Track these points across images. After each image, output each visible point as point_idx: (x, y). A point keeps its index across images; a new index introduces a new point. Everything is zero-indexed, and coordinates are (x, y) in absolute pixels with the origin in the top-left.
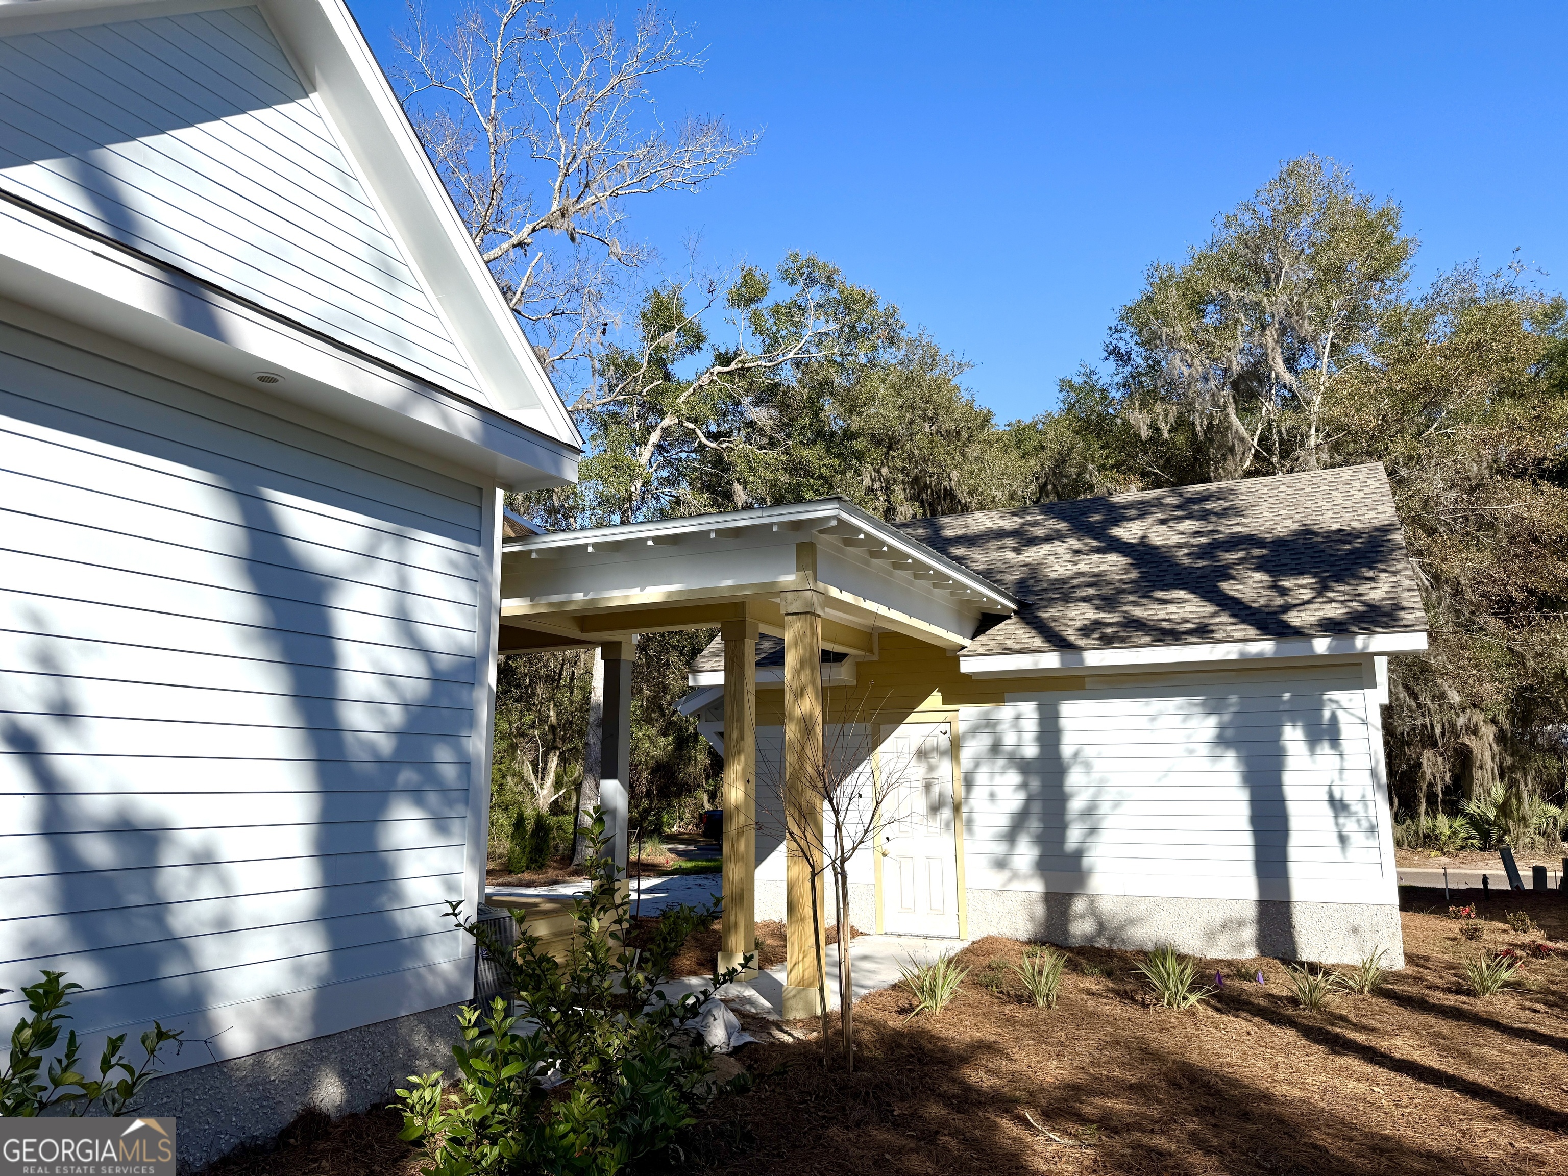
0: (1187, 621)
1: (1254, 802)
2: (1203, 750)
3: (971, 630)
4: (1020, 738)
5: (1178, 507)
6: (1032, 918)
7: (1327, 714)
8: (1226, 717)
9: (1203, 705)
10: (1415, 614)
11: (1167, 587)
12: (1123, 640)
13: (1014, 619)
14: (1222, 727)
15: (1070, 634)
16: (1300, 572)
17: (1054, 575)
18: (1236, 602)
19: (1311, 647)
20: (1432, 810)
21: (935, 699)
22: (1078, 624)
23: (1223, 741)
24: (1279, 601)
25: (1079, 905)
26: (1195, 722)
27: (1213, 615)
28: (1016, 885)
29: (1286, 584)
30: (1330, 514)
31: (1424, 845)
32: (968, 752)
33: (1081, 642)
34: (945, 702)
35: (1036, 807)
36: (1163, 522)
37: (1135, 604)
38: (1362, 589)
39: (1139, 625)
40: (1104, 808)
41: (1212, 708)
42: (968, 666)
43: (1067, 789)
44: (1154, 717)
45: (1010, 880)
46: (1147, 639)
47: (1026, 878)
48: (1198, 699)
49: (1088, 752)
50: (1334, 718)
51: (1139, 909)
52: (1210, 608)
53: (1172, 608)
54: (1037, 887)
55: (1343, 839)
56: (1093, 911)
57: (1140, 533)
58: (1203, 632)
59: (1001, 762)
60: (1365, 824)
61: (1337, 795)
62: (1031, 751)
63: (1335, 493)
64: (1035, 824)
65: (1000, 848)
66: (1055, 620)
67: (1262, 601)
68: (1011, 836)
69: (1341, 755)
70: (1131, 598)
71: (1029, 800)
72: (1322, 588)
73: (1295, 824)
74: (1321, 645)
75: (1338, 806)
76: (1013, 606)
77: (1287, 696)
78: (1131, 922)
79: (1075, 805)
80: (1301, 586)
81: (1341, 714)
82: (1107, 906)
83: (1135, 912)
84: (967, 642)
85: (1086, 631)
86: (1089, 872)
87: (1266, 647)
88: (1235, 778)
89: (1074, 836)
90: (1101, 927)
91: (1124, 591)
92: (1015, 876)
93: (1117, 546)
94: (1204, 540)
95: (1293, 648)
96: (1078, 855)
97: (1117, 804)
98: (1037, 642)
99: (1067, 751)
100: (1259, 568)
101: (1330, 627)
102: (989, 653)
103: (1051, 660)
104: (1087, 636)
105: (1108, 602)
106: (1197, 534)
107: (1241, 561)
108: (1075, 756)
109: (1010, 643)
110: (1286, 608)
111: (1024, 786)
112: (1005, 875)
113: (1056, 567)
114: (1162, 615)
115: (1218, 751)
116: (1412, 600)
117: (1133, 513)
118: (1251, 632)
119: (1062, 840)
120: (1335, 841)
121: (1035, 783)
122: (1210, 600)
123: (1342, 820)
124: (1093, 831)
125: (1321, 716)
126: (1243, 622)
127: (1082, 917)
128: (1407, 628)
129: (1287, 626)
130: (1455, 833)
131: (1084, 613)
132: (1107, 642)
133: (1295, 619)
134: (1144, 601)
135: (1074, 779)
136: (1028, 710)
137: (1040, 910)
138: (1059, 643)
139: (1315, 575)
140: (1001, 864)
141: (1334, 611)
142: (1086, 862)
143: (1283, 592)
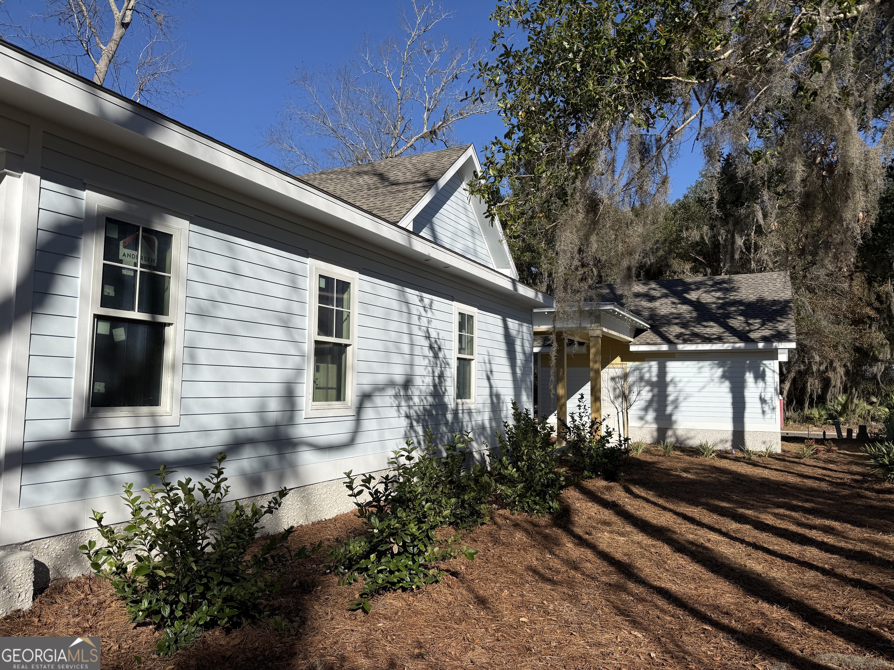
0: (714, 334)
1: (734, 398)
2: (717, 380)
3: (633, 335)
4: (651, 375)
5: (712, 286)
6: (652, 437)
7: (762, 369)
8: (726, 369)
9: (718, 364)
10: (793, 336)
11: (706, 321)
12: (691, 341)
13: (649, 330)
14: (724, 372)
15: (671, 337)
16: (755, 318)
17: (662, 313)
18: (732, 328)
19: (757, 346)
20: (811, 405)
21: (618, 360)
22: (674, 334)
23: (724, 376)
24: (748, 328)
25: (670, 433)
26: (714, 370)
27: (723, 333)
28: (647, 426)
29: (750, 321)
30: (767, 293)
31: (806, 422)
32: (631, 379)
33: (676, 341)
34: (622, 361)
35: (656, 399)
36: (705, 292)
37: (694, 327)
38: (777, 325)
39: (696, 335)
40: (681, 399)
41: (720, 366)
42: (632, 348)
43: (667, 393)
44: (700, 368)
45: (645, 424)
46: (700, 341)
47: (651, 423)
48: (716, 362)
49: (677, 379)
50: (764, 371)
51: (692, 434)
52: (722, 330)
53: (708, 329)
54: (654, 426)
55: (764, 412)
56: (675, 434)
57: (696, 297)
58: (720, 339)
59: (643, 384)
60: (771, 407)
61: (763, 396)
62: (655, 379)
63: (770, 284)
64: (655, 405)
65: (642, 413)
66: (666, 331)
67: (741, 328)
68: (646, 409)
69: (765, 383)
70: (693, 324)
71: (653, 396)
72: (763, 325)
73: (748, 405)
74: (761, 345)
75: (763, 401)
76: (649, 326)
77: (748, 362)
78: (688, 438)
79: (671, 398)
80: (756, 323)
81: (767, 369)
82: (680, 432)
83: (689, 435)
84: (632, 340)
85: (678, 336)
86: (675, 422)
87: (741, 345)
88: (727, 390)
89: (669, 409)
90: (677, 440)
91: (690, 321)
92: (647, 422)
93: (686, 302)
94: (721, 301)
95: (751, 346)
96: (671, 415)
97: (685, 398)
98: (659, 340)
99: (668, 378)
100: (741, 315)
101: (765, 339)
102: (641, 344)
103: (665, 348)
104: (678, 339)
105: (684, 325)
106: (719, 298)
107: (735, 311)
108: (672, 381)
109: (648, 341)
110: (750, 331)
111: (651, 391)
112: (643, 422)
113: (663, 310)
114: (705, 332)
115: (723, 380)
116: (793, 330)
117: (693, 287)
118: (736, 339)
119: (665, 410)
120: (760, 411)
121: (656, 390)
122: (722, 327)
123: (764, 406)
124: (676, 407)
125: (759, 369)
126: (734, 336)
127: (671, 436)
128: (790, 341)
129: (749, 338)
130: (821, 416)
131: (676, 330)
132: (685, 341)
133: (752, 335)
134: (698, 326)
135: (670, 389)
136: (654, 365)
137: (655, 434)
138: (669, 341)
139: (761, 318)
140: (641, 418)
141: (767, 333)
142: (674, 418)
143: (749, 324)
